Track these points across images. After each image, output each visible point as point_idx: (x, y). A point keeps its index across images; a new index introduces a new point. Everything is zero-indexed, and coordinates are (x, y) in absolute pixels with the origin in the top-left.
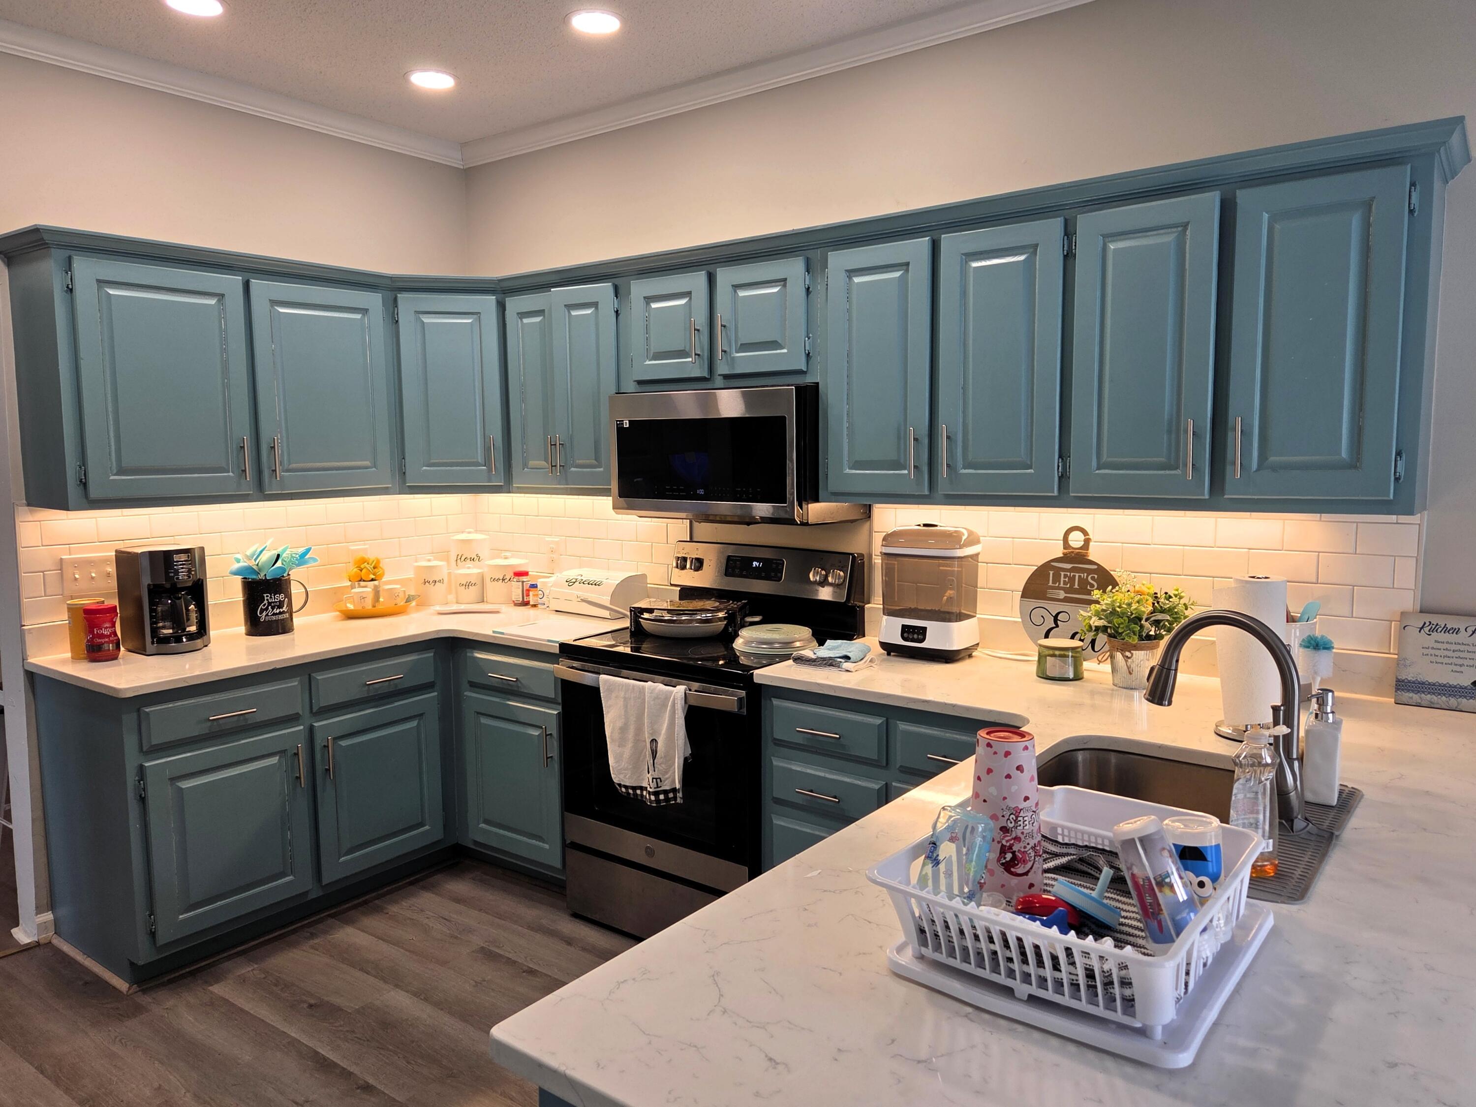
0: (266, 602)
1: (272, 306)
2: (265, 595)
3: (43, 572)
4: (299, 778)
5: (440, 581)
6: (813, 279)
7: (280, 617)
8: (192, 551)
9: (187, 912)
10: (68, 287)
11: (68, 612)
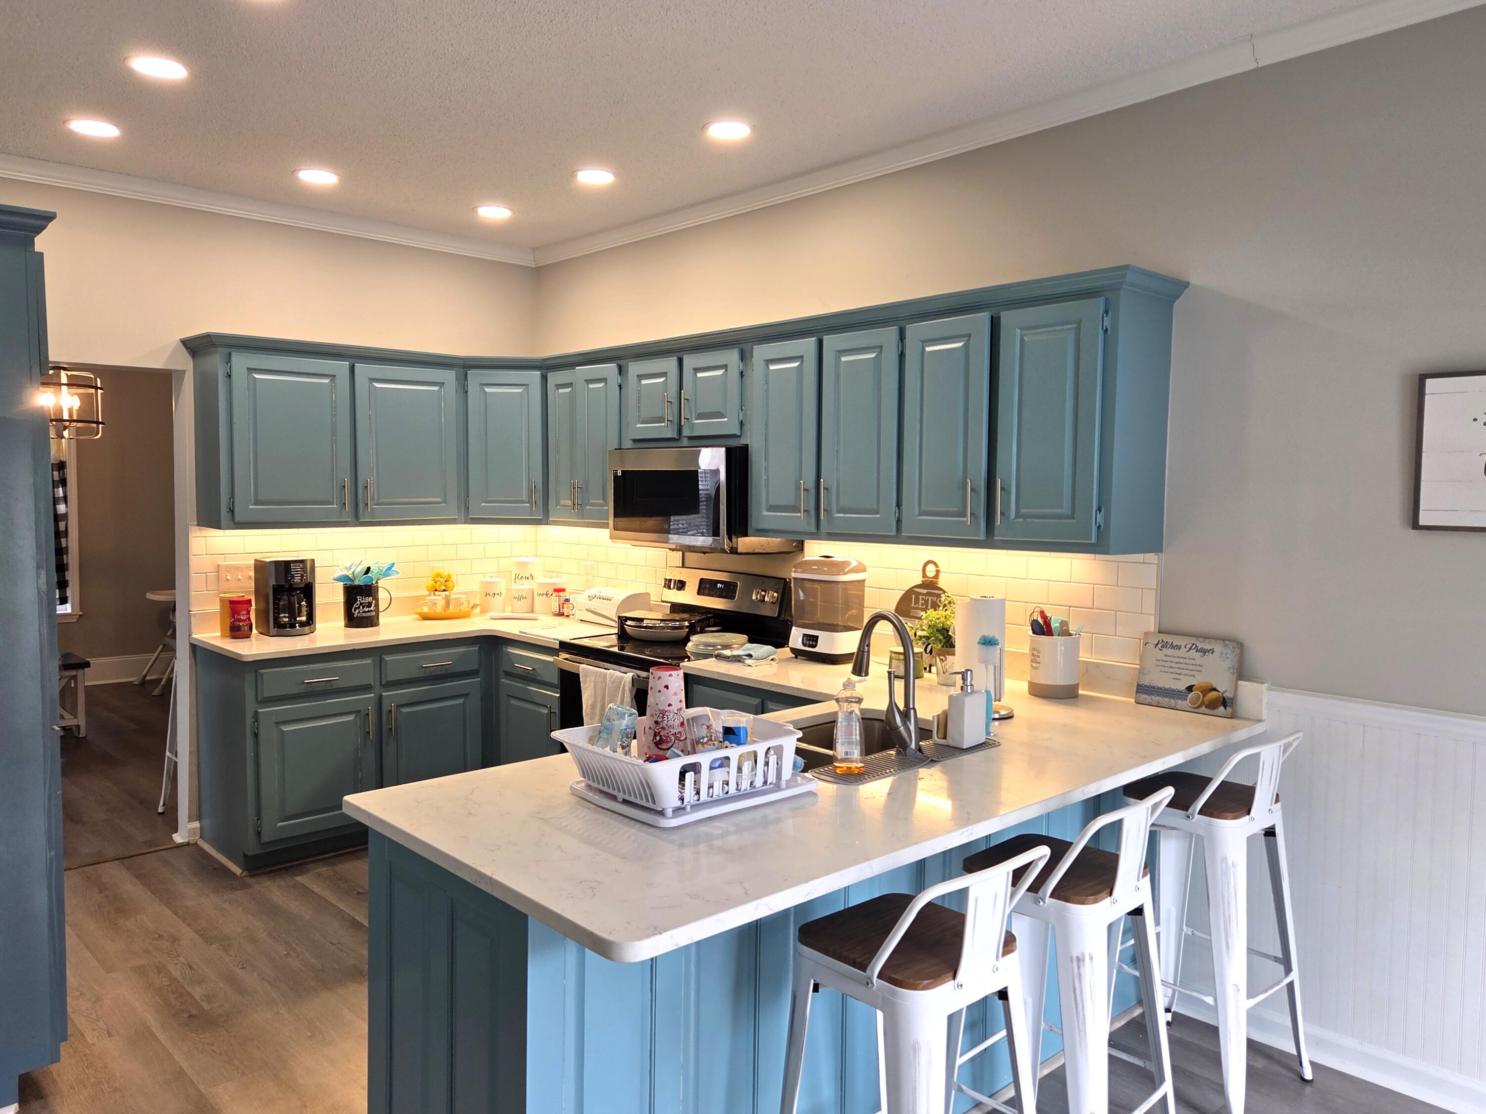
0: (358, 602)
1: (371, 383)
2: (358, 597)
3: (205, 573)
4: (368, 732)
5: (498, 594)
6: (745, 365)
7: (369, 614)
8: (305, 562)
9: (283, 822)
10: (227, 374)
11: (220, 602)
